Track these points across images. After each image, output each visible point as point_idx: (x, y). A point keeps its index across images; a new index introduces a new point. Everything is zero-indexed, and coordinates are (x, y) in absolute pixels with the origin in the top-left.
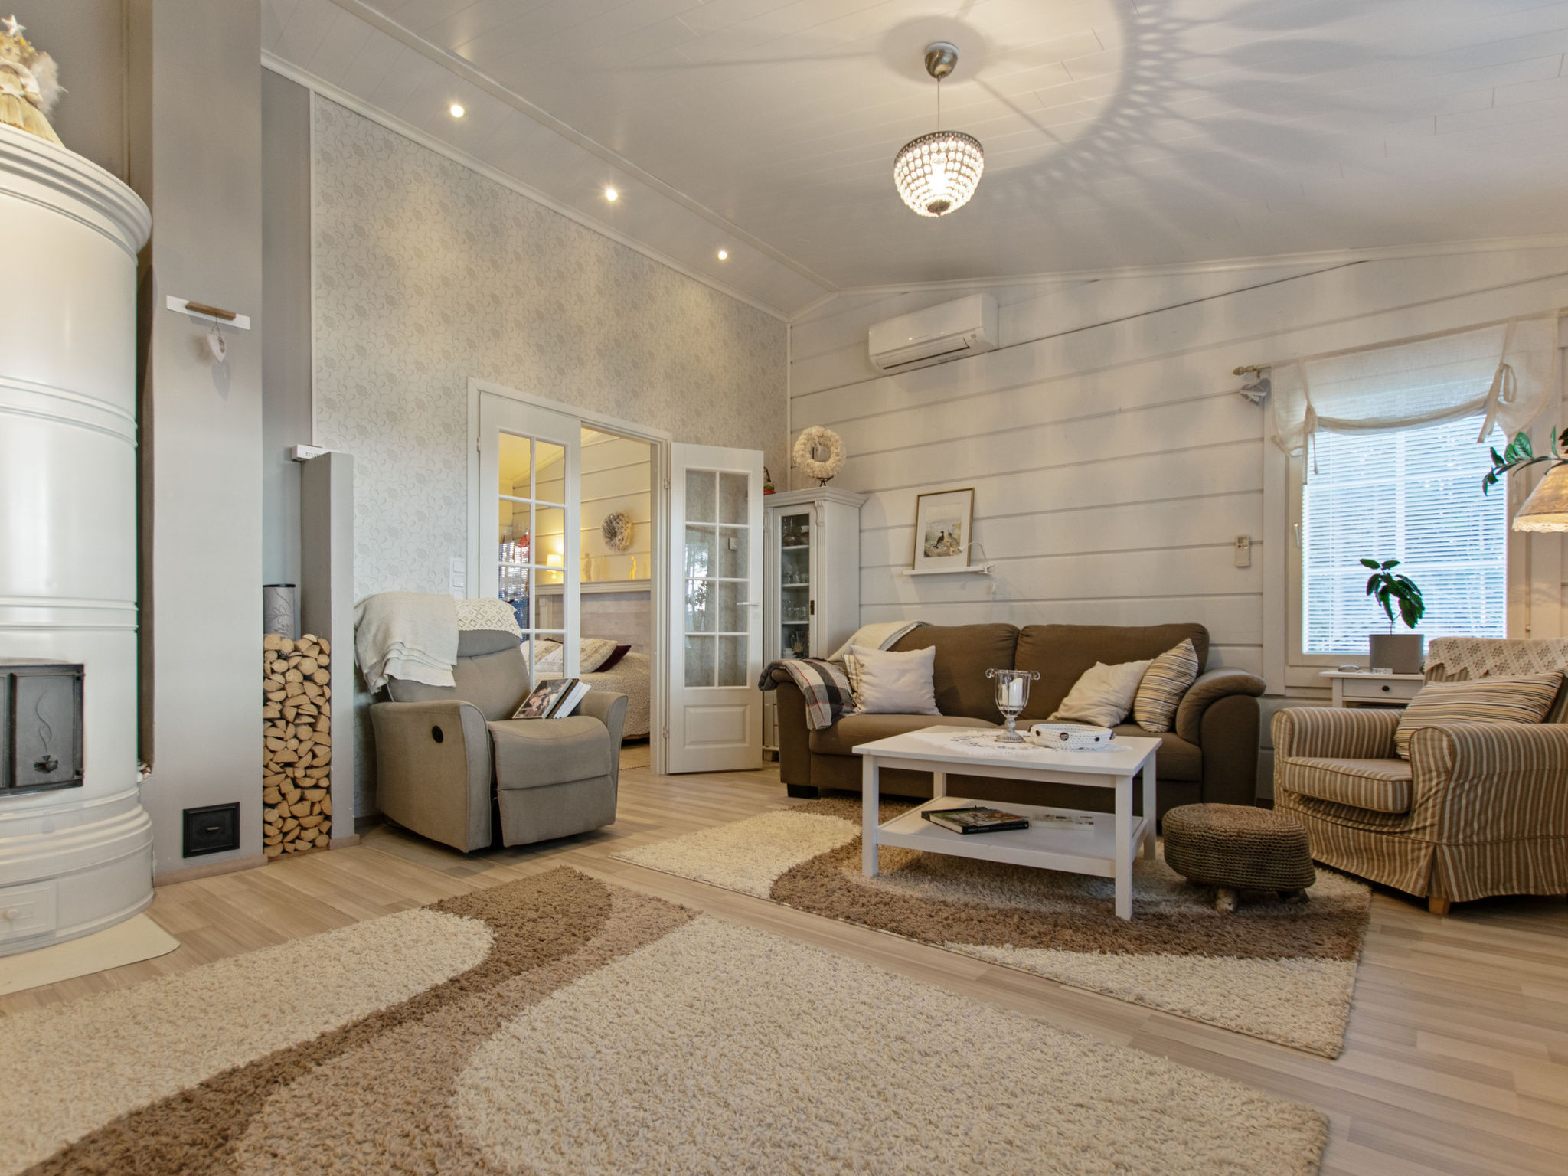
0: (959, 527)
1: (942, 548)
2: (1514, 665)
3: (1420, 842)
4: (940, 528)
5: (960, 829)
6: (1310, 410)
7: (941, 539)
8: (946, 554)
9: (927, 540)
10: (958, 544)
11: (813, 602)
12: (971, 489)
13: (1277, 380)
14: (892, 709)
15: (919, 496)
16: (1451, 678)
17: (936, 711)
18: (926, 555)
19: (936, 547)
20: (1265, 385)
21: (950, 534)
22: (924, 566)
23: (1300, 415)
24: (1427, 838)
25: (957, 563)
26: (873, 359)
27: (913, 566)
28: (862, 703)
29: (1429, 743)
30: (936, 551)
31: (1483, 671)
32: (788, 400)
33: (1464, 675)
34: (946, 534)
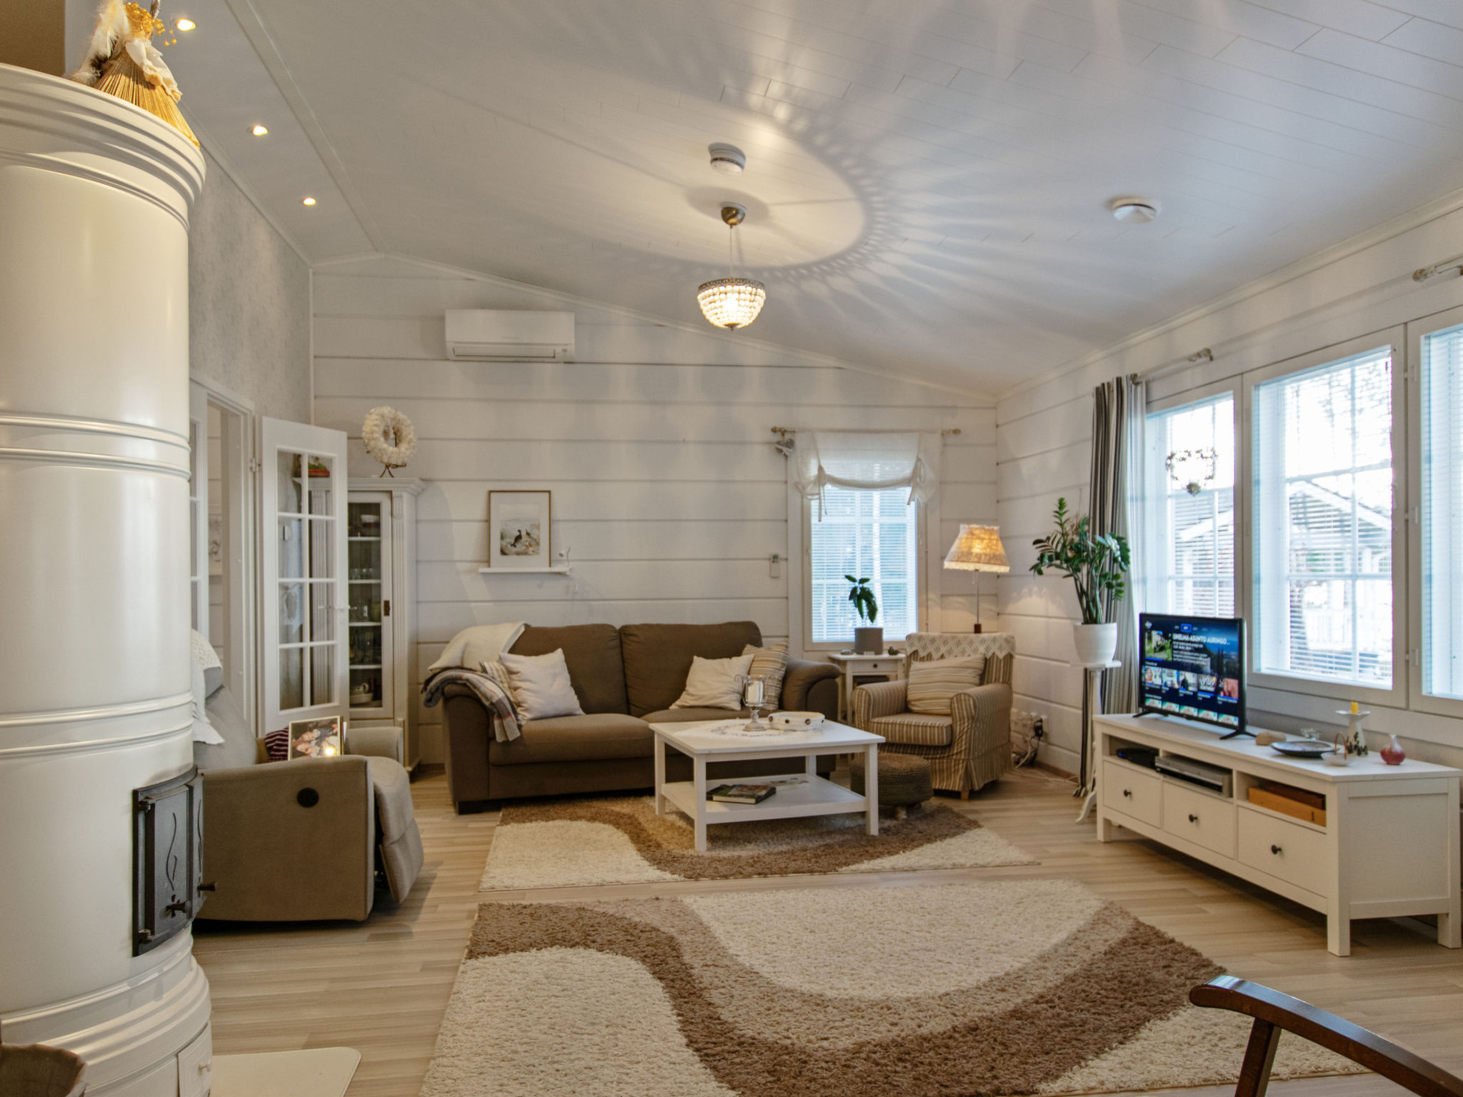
0: (538, 527)
1: (520, 547)
2: (956, 650)
3: (959, 760)
4: (518, 526)
5: (753, 801)
6: (820, 469)
7: (518, 538)
8: (525, 553)
9: (502, 538)
10: (538, 544)
11: (387, 603)
12: (549, 492)
13: (800, 441)
14: (552, 712)
15: (490, 492)
16: (922, 659)
17: (581, 712)
18: (503, 553)
19: (514, 545)
20: (790, 444)
21: (528, 534)
22: (501, 565)
23: (813, 471)
24: (963, 757)
25: (537, 563)
26: (449, 346)
27: (488, 562)
28: (527, 710)
29: (963, 702)
30: (514, 549)
31: (940, 654)
32: (312, 357)
33: (929, 657)
34: (524, 533)
